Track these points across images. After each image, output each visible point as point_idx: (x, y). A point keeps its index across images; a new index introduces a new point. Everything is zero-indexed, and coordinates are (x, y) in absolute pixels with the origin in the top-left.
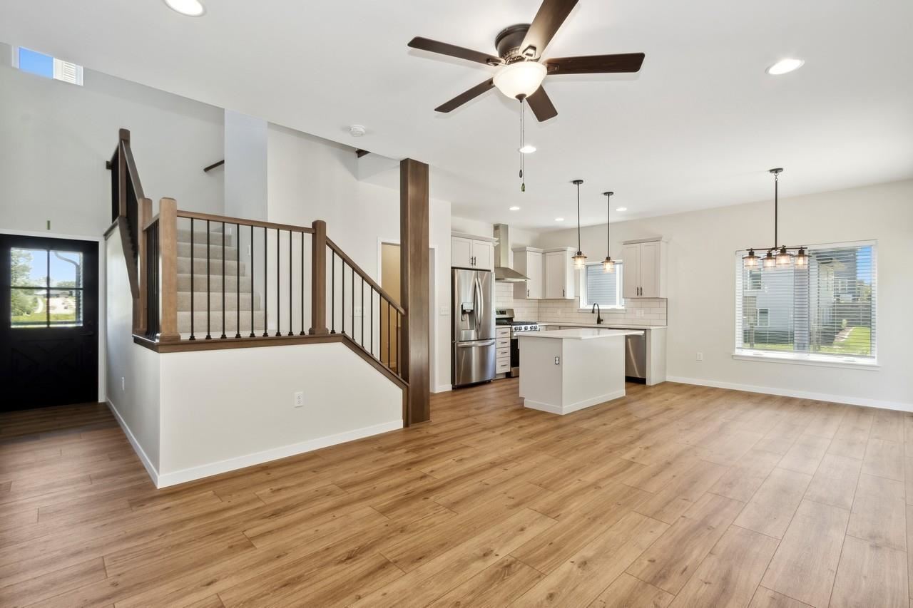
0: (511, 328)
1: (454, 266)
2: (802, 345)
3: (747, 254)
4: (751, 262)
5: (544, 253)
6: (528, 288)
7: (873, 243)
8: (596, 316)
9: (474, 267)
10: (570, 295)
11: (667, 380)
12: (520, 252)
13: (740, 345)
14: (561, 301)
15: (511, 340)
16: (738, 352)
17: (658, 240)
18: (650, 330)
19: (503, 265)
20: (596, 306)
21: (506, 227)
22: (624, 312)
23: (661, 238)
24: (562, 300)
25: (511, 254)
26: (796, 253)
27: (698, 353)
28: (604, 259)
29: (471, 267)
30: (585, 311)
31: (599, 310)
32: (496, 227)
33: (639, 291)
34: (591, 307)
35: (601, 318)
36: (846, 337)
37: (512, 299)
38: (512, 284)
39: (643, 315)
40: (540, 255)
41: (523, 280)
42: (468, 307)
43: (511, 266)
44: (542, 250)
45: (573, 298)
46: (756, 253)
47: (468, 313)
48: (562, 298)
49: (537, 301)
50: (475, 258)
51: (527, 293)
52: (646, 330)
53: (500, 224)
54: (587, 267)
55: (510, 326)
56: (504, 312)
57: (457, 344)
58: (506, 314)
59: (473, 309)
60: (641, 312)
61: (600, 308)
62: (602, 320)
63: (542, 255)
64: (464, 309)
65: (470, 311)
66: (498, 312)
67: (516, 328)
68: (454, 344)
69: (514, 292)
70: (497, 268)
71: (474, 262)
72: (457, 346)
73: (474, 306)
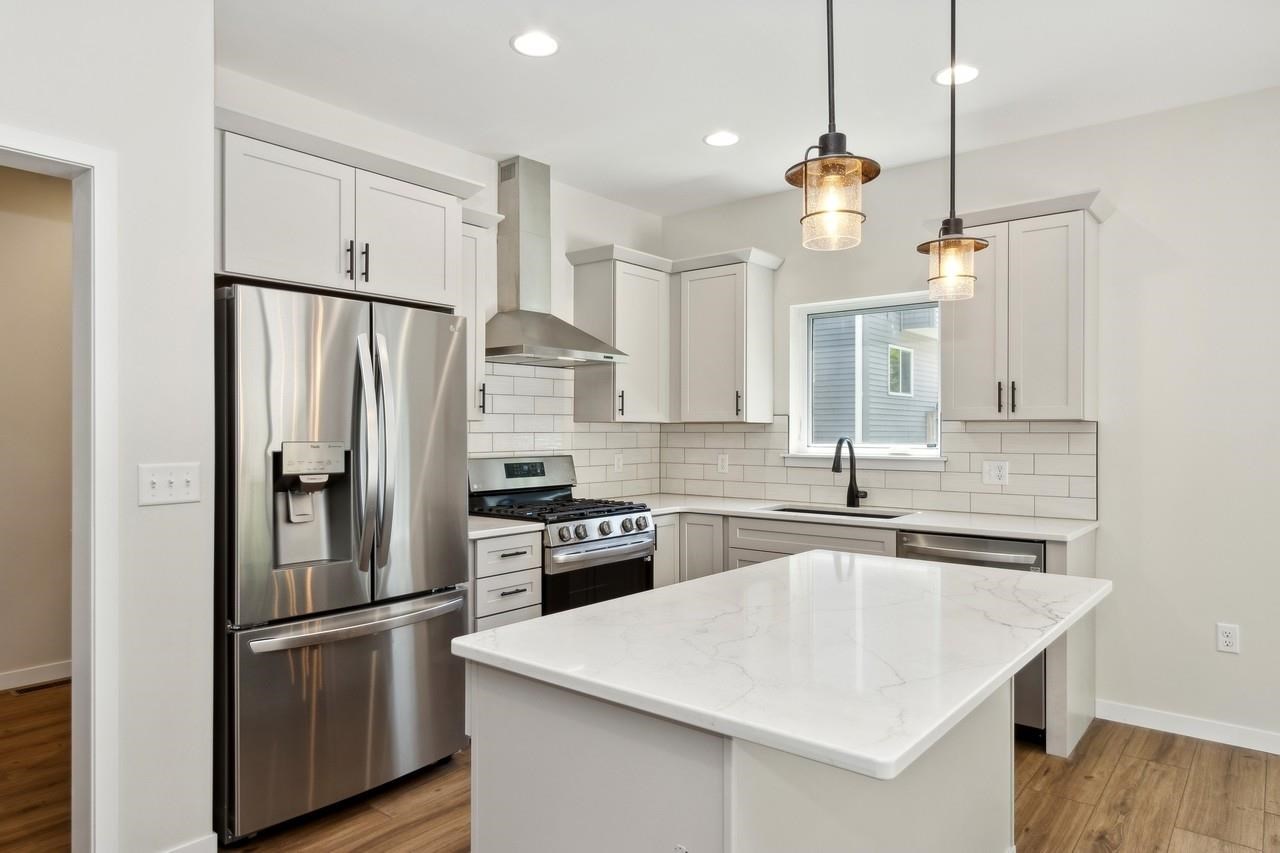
0: (547, 532)
1: (233, 268)
5: (675, 274)
6: (621, 385)
8: (844, 477)
9: (363, 288)
10: (756, 411)
11: (1100, 716)
12: (592, 262)
14: (727, 428)
15: (545, 577)
18: (1064, 543)
19: (531, 303)
20: (845, 445)
21: (542, 172)
22: (941, 467)
24: (737, 427)
25: (562, 271)
27: (1222, 625)
28: (933, 233)
29: (347, 285)
30: (808, 463)
31: (852, 459)
32: (507, 170)
33: (1007, 395)
34: (829, 450)
35: (861, 485)
37: (569, 423)
38: (570, 374)
39: (1007, 480)
40: (663, 278)
41: (599, 356)
42: (309, 462)
43: (565, 312)
44: (668, 263)
45: (767, 419)
47: (313, 488)
48: (734, 418)
49: (657, 428)
50: (366, 253)
51: (618, 401)
52: (1044, 542)
53: (518, 157)
54: (812, 318)
55: (541, 526)
56: (535, 469)
57: (245, 640)
58: (543, 473)
59: (341, 469)
60: (1000, 469)
61: (858, 453)
62: (865, 495)
63: (668, 277)
64: (287, 470)
65: (325, 479)
66: (512, 470)
67: (565, 533)
68: (231, 637)
69: (577, 399)
70: (501, 312)
71: (359, 268)
72: (246, 650)
73: (347, 454)
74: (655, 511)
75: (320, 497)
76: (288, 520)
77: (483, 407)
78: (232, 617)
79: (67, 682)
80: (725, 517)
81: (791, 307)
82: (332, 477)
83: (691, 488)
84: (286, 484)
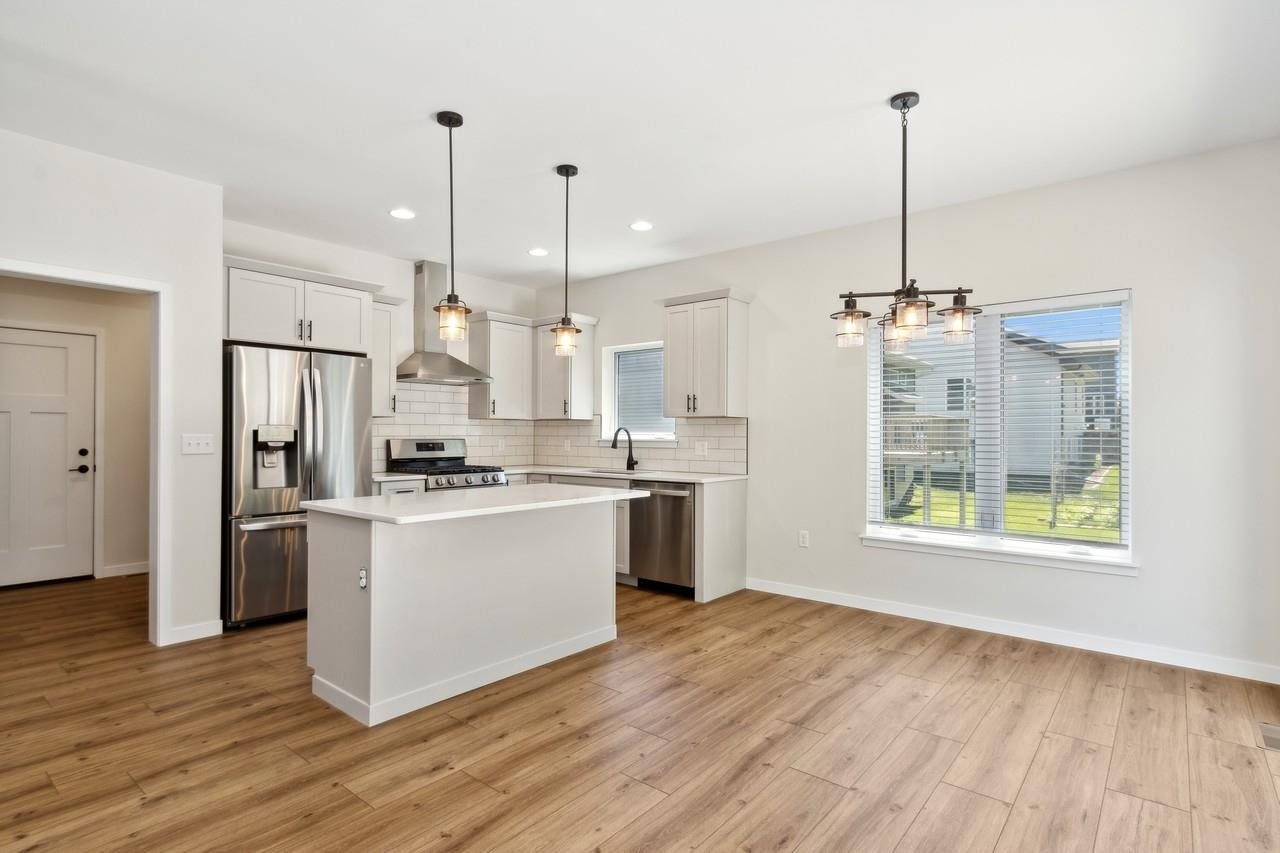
0: (426, 480)
1: (233, 337)
2: (990, 518)
3: (841, 305)
4: (850, 325)
5: (535, 327)
6: (493, 395)
7: (1124, 296)
8: (622, 454)
9: (309, 344)
10: (579, 410)
11: (748, 587)
12: (478, 321)
13: (880, 517)
14: (569, 423)
16: (871, 531)
17: (722, 296)
18: (702, 484)
22: (675, 446)
23: (728, 290)
24: (566, 421)
26: (948, 301)
27: (802, 532)
29: (300, 344)
31: (630, 442)
32: (419, 267)
33: (692, 403)
35: (635, 458)
36: (1100, 480)
37: (465, 419)
38: (466, 389)
39: (706, 453)
40: (527, 330)
41: (471, 379)
42: (273, 435)
44: (529, 321)
45: (587, 416)
46: (862, 304)
47: (277, 449)
48: (564, 417)
49: (532, 423)
50: (310, 326)
51: (491, 405)
52: (694, 484)
53: (424, 261)
54: (619, 355)
55: (424, 477)
56: (438, 446)
57: (237, 524)
58: (443, 449)
59: (292, 440)
60: (703, 446)
61: (633, 438)
62: (636, 463)
63: (531, 330)
64: (261, 439)
65: (283, 444)
66: (421, 446)
67: (439, 481)
68: (230, 522)
69: (470, 405)
70: (416, 352)
71: (306, 333)
72: (238, 529)
73: (296, 432)
74: (506, 472)
75: (281, 454)
76: (264, 466)
77: (394, 409)
78: (231, 512)
79: (147, 574)
80: (550, 475)
81: (604, 349)
82: (286, 443)
83: (551, 461)
84: (260, 447)
